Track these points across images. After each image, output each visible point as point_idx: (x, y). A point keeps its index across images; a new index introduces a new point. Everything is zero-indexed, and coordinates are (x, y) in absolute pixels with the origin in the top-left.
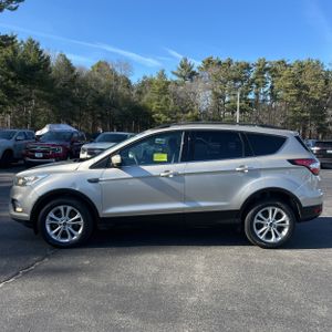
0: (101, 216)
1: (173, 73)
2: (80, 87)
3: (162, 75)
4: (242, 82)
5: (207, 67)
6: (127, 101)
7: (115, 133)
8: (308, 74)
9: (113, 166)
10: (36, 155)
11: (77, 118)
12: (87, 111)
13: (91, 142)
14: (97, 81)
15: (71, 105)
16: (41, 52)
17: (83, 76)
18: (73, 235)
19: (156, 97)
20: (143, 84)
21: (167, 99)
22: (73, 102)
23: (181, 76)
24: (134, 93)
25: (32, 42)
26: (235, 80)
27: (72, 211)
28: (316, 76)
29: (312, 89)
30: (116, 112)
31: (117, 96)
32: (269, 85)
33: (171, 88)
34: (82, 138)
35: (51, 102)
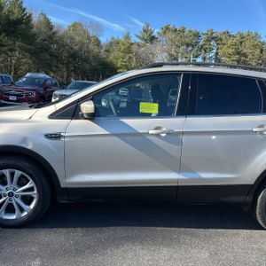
0: (63, 186)
1: (137, 36)
2: (57, 44)
3: (127, 37)
4: (193, 47)
5: (165, 33)
6: (97, 57)
7: (85, 81)
8: (248, 44)
9: (82, 117)
10: (11, 98)
11: (54, 69)
12: (63, 64)
13: (63, 88)
14: (72, 38)
15: (48, 57)
17: (60, 33)
18: (22, 210)
19: (121, 54)
20: (111, 44)
21: (130, 58)
22: (51, 56)
23: (143, 39)
24: (102, 51)
26: (188, 45)
27: (22, 176)
28: (253, 46)
29: (250, 56)
30: (87, 66)
31: (88, 52)
32: (214, 51)
33: (134, 48)
34: (55, 85)
35: (32, 54)
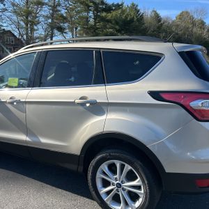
16: (138, 11)
25: (133, 5)
